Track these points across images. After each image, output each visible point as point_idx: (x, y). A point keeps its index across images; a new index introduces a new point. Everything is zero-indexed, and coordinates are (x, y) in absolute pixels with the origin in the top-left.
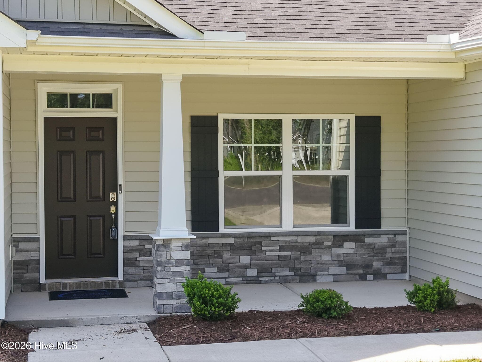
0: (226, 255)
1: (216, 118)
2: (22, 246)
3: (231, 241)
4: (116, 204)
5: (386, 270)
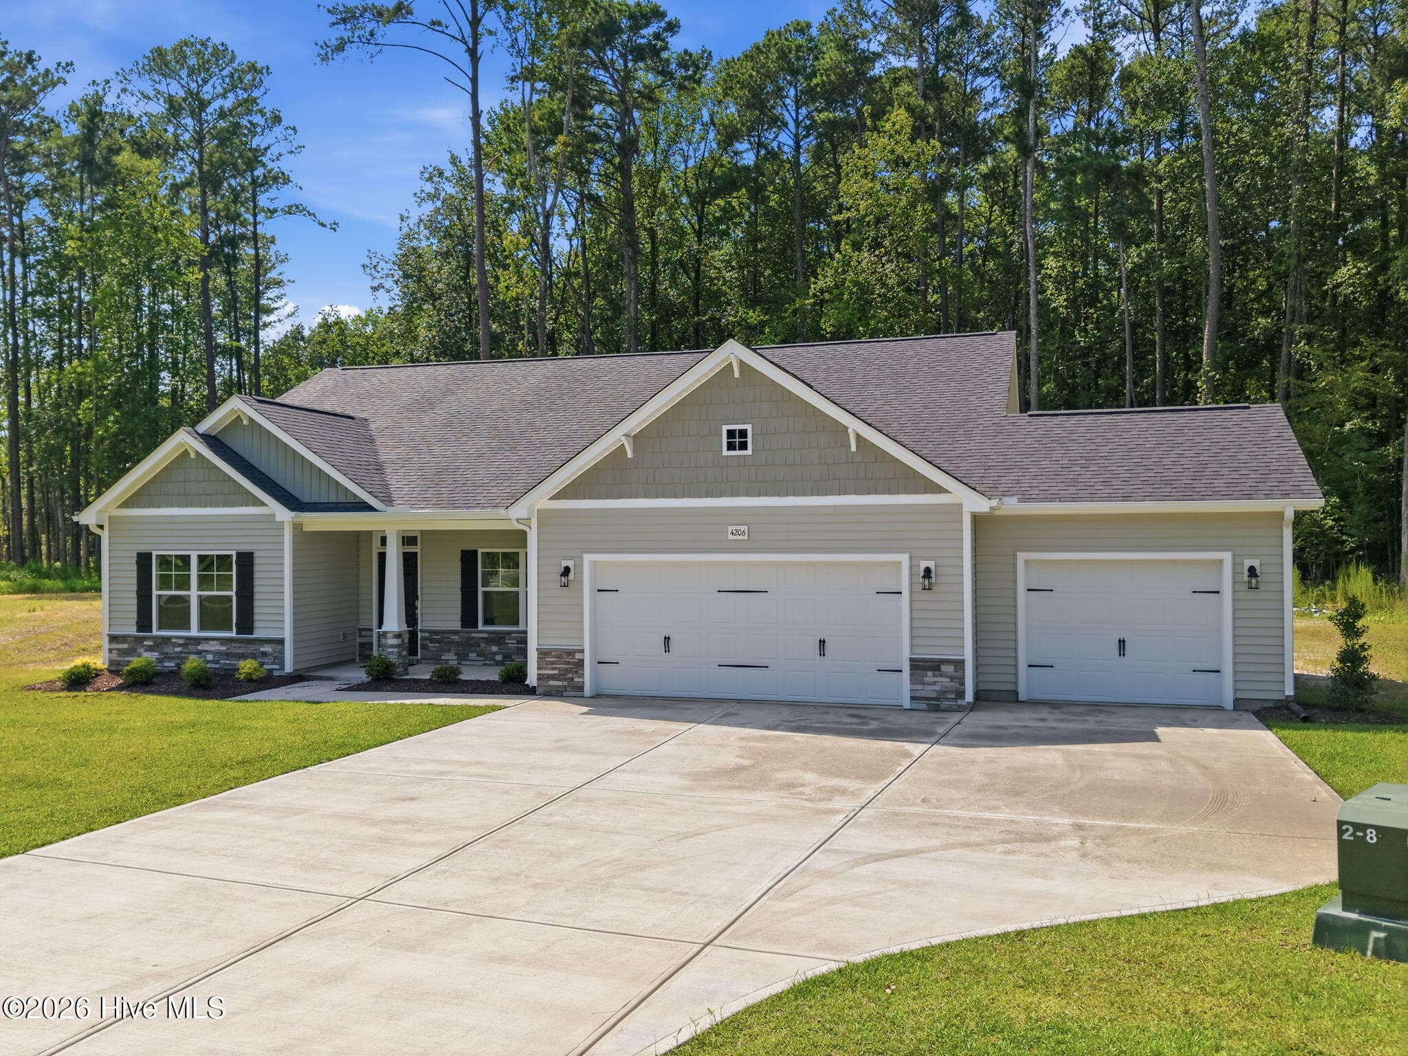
0: (483, 645)
1: (476, 552)
2: (363, 633)
3: (486, 635)
4: (417, 609)
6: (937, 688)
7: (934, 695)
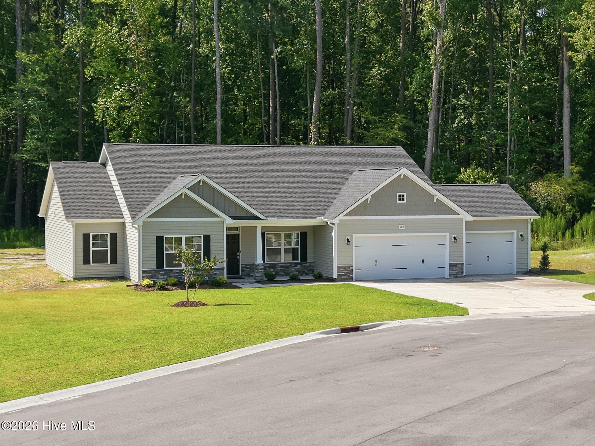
1: (264, 233)
3: (268, 265)
4: (239, 256)
5: (308, 272)
6: (456, 271)
7: (455, 274)
